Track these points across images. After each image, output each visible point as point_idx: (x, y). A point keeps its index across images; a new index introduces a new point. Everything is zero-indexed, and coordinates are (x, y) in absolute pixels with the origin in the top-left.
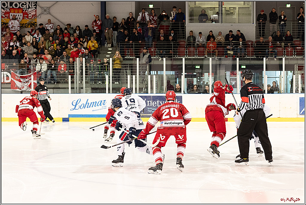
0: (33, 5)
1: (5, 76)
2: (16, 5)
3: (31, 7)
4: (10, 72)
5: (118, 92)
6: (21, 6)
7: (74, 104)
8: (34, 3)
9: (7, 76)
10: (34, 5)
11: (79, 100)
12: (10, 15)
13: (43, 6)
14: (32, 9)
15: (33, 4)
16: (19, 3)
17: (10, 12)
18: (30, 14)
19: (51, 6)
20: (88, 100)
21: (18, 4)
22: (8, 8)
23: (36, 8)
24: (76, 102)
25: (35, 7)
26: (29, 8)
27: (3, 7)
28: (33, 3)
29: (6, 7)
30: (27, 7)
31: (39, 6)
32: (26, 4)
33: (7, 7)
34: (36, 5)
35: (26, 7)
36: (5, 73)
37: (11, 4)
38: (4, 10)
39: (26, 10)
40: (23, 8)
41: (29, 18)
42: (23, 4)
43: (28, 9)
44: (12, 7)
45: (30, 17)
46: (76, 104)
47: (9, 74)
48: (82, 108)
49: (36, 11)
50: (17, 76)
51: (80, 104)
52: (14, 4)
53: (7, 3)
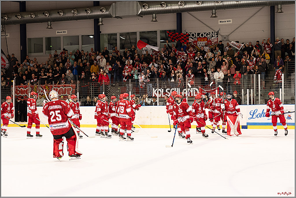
0: (215, 35)
1: (194, 91)
2: (202, 35)
3: (214, 36)
4: (198, 88)
5: (290, 103)
6: (206, 36)
7: (252, 114)
8: (216, 33)
9: (196, 91)
10: (216, 34)
11: (256, 110)
12: (198, 43)
13: (223, 34)
14: (215, 37)
15: (215, 34)
16: (205, 33)
17: (198, 41)
18: (213, 41)
19: (230, 34)
20: (264, 110)
21: (204, 34)
22: (196, 38)
23: (217, 36)
24: (253, 112)
25: (217, 35)
26: (212, 36)
27: (193, 37)
28: (215, 33)
29: (194, 37)
30: (211, 36)
31: (220, 34)
32: (210, 34)
33: (195, 37)
34: (217, 34)
35: (210, 36)
36: (194, 89)
37: (198, 34)
38: (193, 39)
39: (210, 39)
40: (208, 37)
41: (212, 44)
42: (207, 34)
43: (212, 37)
44: (199, 37)
45: (213, 44)
46: (254, 114)
47: (197, 90)
48: (258, 117)
49: (217, 39)
50: (203, 91)
51: (257, 114)
52: (201, 34)
53: (195, 33)
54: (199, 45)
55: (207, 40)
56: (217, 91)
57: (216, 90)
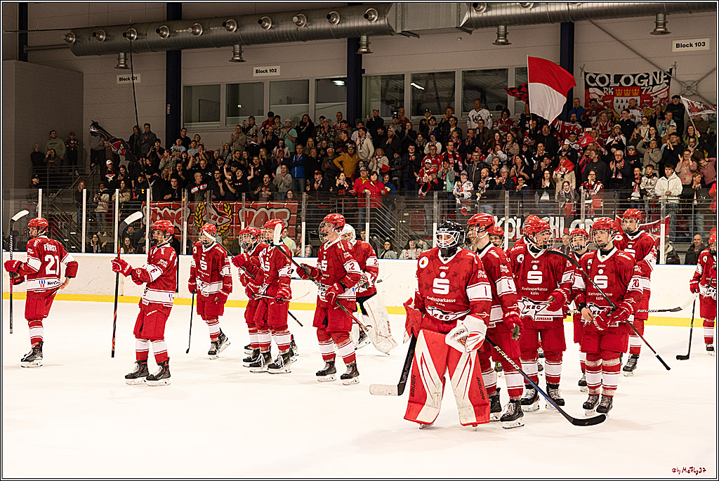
0: (662, 79)
2: (627, 80)
3: (658, 83)
6: (637, 83)
8: (665, 74)
10: (665, 79)
12: (615, 101)
13: (680, 78)
14: (661, 87)
15: (663, 77)
16: (634, 76)
17: (615, 95)
18: (656, 96)
19: (703, 78)
21: (632, 78)
22: (611, 87)
23: (668, 84)
25: (667, 81)
26: (655, 84)
27: (602, 86)
28: (662, 74)
29: (606, 85)
30: (651, 83)
31: (675, 79)
32: (648, 78)
33: (608, 86)
34: (668, 78)
35: (648, 83)
37: (617, 78)
38: (603, 91)
39: (647, 90)
40: (642, 85)
41: (654, 105)
42: (641, 77)
43: (653, 86)
44: (618, 85)
45: (655, 102)
49: (668, 90)
52: (623, 78)
53: (609, 76)
54: (619, 107)
55: (640, 94)
56: (663, 226)
57: (661, 225)
